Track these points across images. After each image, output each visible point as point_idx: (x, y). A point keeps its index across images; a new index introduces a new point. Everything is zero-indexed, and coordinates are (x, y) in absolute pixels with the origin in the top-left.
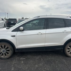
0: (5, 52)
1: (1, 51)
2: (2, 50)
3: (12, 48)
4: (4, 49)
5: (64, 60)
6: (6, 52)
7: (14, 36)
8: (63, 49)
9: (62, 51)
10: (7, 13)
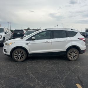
3: (26, 53)
5: (66, 63)
6: (21, 57)
7: (28, 44)
8: (65, 54)
9: (65, 56)
10: (10, 23)
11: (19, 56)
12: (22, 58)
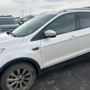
0: (23, 81)
1: (16, 82)
2: (16, 79)
4: (21, 77)
11: (20, 80)
12: (26, 83)
